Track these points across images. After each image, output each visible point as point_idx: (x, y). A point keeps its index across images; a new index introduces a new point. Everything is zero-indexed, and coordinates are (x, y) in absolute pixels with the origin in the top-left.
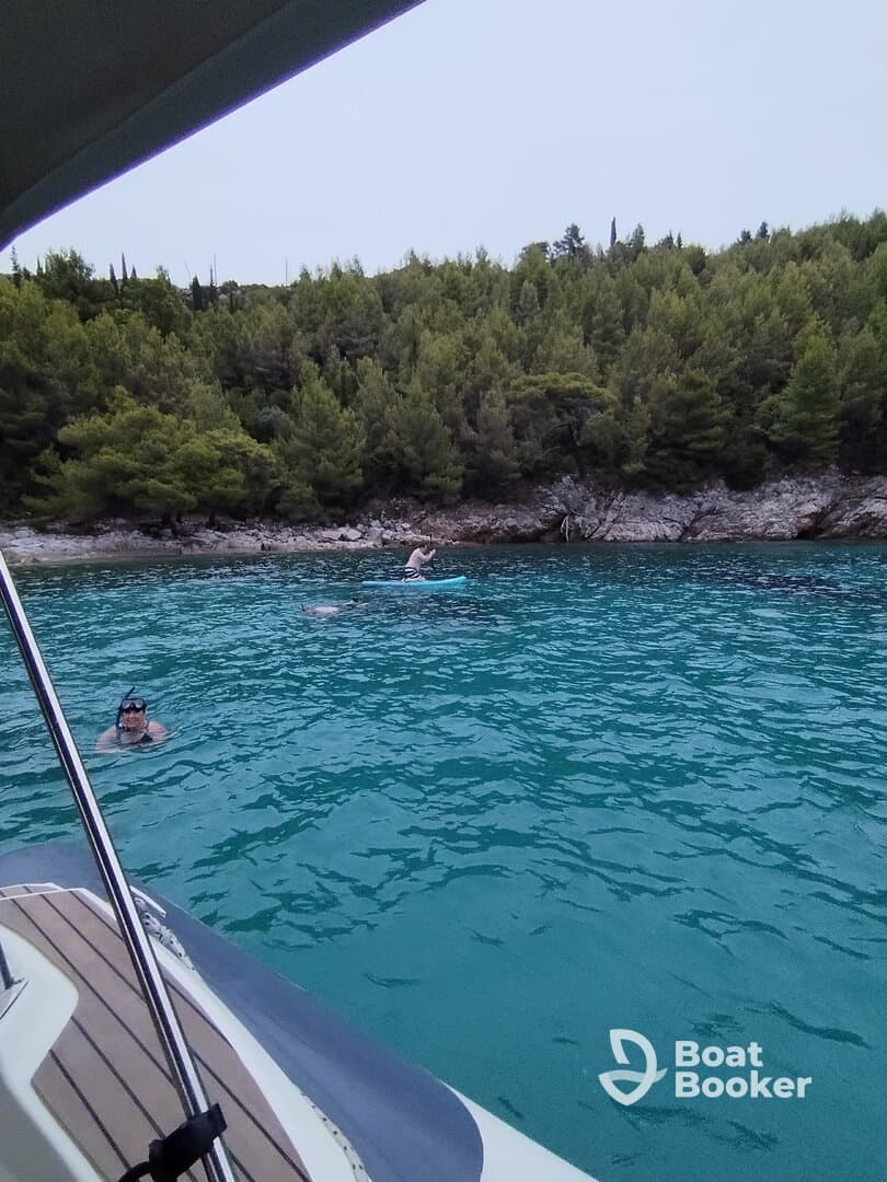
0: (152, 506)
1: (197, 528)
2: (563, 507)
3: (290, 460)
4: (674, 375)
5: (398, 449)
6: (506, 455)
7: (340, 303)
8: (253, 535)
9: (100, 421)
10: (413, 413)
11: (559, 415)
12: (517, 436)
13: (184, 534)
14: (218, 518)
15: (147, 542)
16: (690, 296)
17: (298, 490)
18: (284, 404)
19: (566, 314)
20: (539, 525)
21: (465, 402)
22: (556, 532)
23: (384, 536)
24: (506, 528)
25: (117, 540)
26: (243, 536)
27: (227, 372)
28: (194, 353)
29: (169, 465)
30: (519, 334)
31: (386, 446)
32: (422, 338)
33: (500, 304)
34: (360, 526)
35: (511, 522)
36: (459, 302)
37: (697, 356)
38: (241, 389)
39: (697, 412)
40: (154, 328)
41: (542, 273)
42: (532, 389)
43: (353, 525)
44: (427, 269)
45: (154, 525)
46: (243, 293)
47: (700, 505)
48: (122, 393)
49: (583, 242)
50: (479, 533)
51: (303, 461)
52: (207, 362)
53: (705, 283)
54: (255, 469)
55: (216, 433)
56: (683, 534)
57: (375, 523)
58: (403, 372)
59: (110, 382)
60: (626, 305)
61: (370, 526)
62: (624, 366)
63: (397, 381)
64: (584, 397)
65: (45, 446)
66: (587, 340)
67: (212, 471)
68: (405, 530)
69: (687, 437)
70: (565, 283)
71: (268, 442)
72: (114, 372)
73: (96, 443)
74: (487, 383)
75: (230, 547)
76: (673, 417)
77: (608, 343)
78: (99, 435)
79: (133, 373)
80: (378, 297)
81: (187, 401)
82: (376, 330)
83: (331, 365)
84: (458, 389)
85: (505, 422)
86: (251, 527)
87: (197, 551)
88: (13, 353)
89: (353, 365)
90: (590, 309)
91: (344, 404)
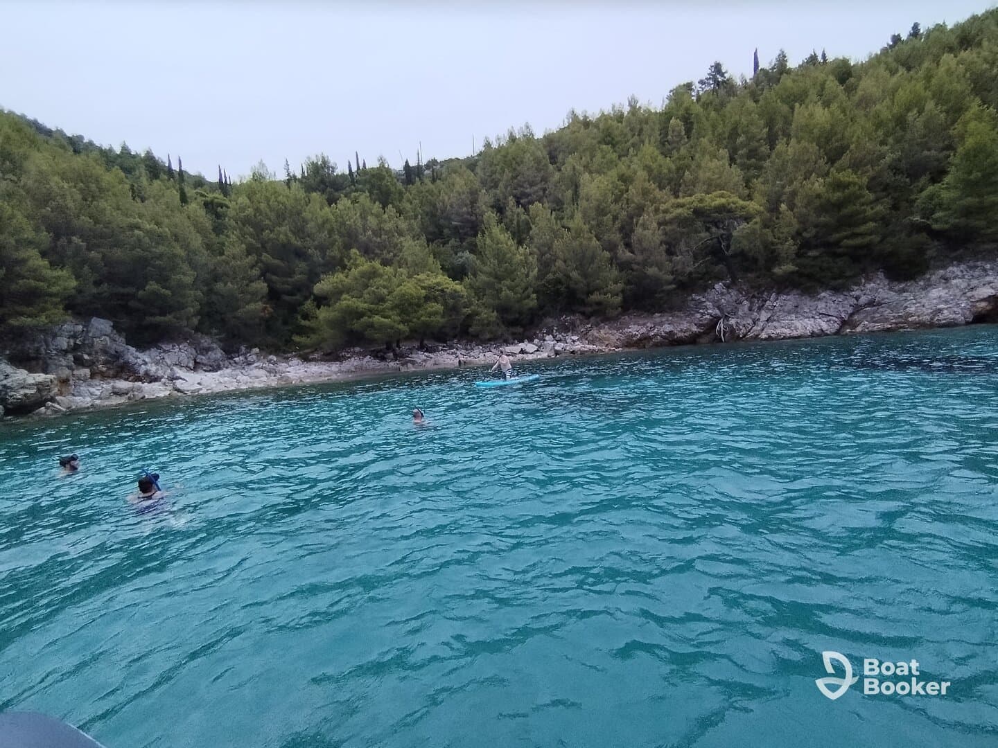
0: (377, 336)
1: (411, 350)
2: (717, 312)
3: (479, 292)
4: (821, 180)
5: (565, 275)
6: (660, 270)
7: (514, 162)
8: (453, 353)
9: (341, 276)
10: (576, 244)
11: (708, 229)
12: (670, 252)
13: (402, 356)
14: (426, 342)
15: (376, 364)
16: (834, 106)
17: (485, 316)
18: (473, 249)
19: (711, 142)
20: (695, 329)
21: (621, 229)
22: (712, 334)
23: (557, 348)
24: (663, 334)
25: (355, 363)
26: (445, 355)
27: (431, 229)
28: (406, 218)
29: (388, 304)
30: (668, 164)
31: (555, 273)
32: (582, 181)
33: (650, 141)
34: (536, 341)
35: (668, 328)
36: (614, 146)
37: (845, 159)
38: (440, 240)
39: (846, 211)
40: (377, 203)
41: (687, 109)
42: (680, 210)
43: (531, 340)
44: (586, 124)
45: (381, 351)
46: (442, 166)
47: (857, 298)
48: (355, 253)
49: (726, 75)
50: (640, 340)
51: (488, 292)
52: (416, 224)
53: (850, 90)
54: (451, 302)
55: (422, 276)
56: (841, 327)
57: (547, 338)
58: (568, 212)
59: (348, 247)
60: (770, 123)
61: (544, 340)
62: (770, 178)
63: (563, 218)
64: (729, 211)
65: (306, 298)
66: (732, 160)
67: (419, 306)
68: (574, 341)
69: (836, 236)
70: (709, 114)
71: (461, 280)
72: (350, 239)
73: (338, 293)
74: (640, 209)
75: (435, 364)
76: (822, 219)
77: (753, 160)
78: (340, 286)
79: (362, 238)
80: (545, 153)
81: (401, 254)
82: (544, 180)
83: (509, 213)
84: (615, 218)
85: (658, 242)
86: (451, 347)
87: (411, 368)
88: (286, 235)
89: (527, 210)
90: (734, 133)
91: (520, 243)
